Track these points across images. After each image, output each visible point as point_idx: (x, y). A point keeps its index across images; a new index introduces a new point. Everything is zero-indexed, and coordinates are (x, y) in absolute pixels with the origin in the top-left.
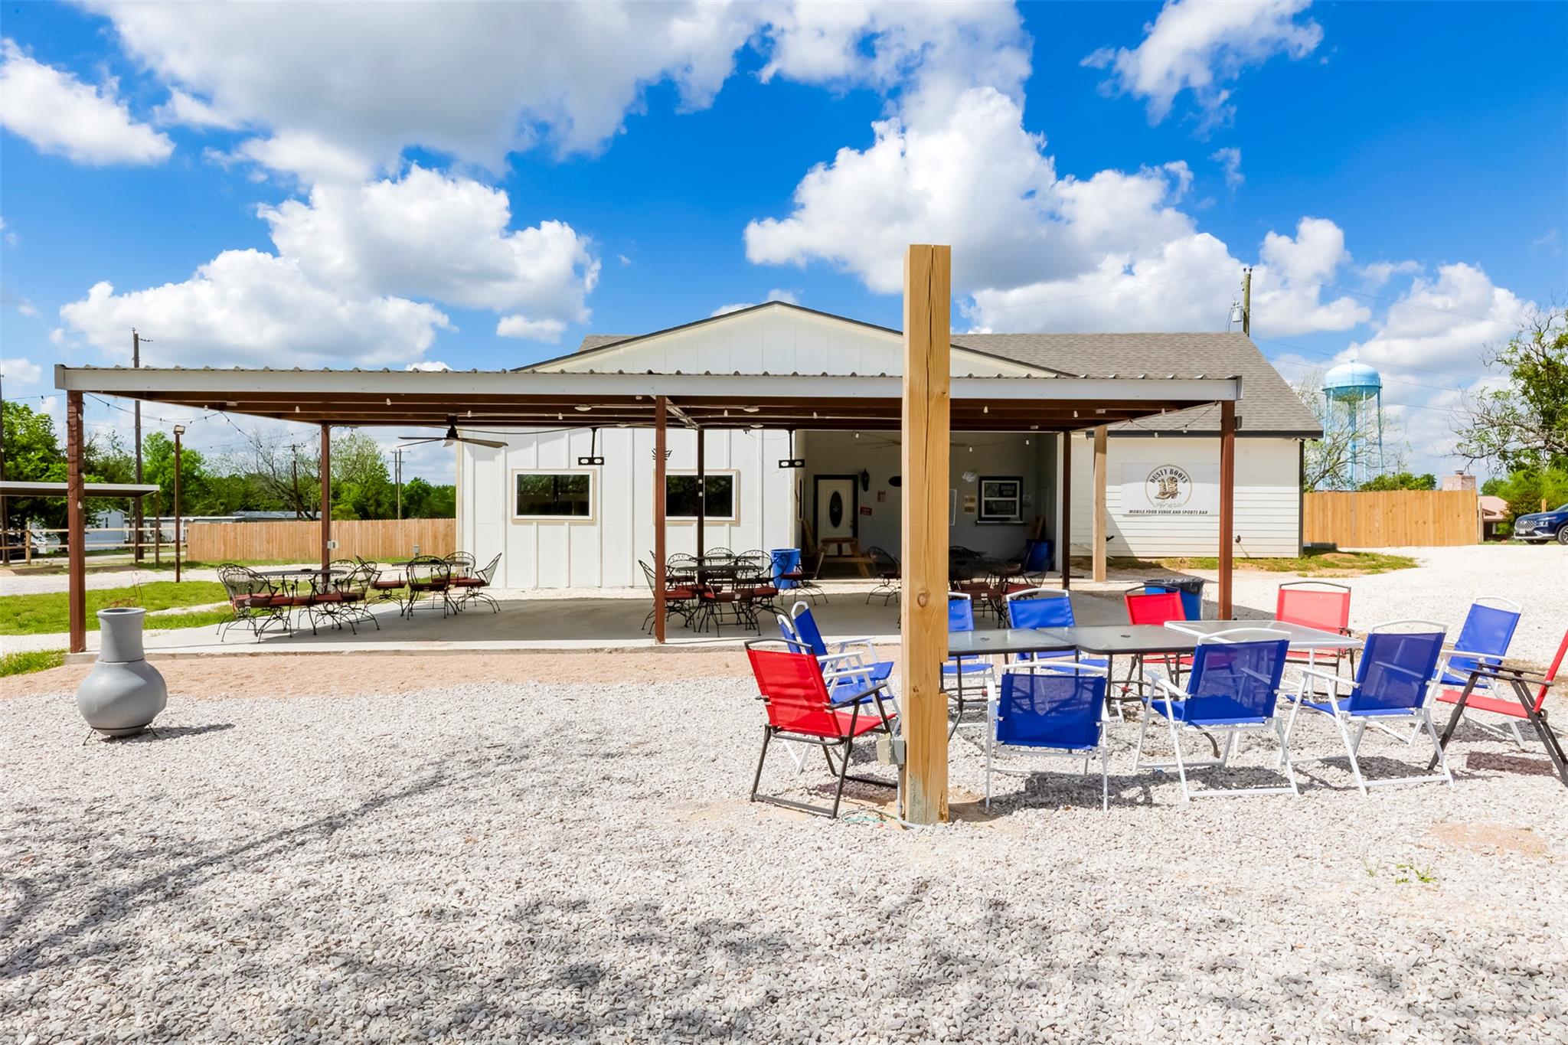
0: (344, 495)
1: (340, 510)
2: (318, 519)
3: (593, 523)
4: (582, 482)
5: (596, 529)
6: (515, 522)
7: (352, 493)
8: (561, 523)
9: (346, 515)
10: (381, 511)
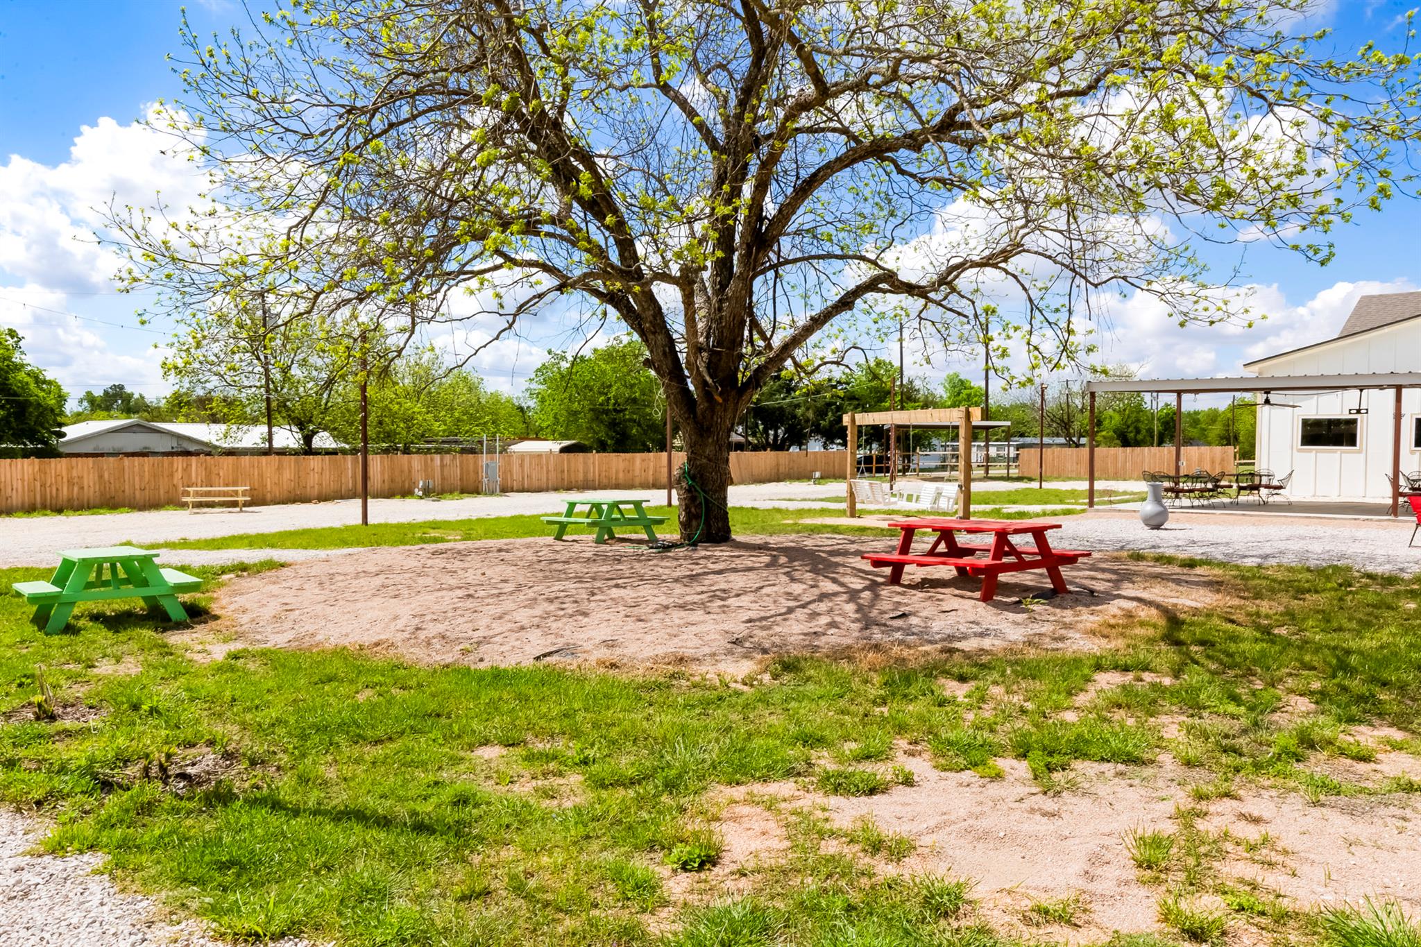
0: (1106, 423)
1: (1104, 437)
2: (1083, 445)
3: (1360, 452)
4: (1354, 422)
5: (1362, 456)
6: (1299, 451)
7: (1113, 419)
8: (1335, 452)
9: (1109, 442)
10: (1140, 437)
